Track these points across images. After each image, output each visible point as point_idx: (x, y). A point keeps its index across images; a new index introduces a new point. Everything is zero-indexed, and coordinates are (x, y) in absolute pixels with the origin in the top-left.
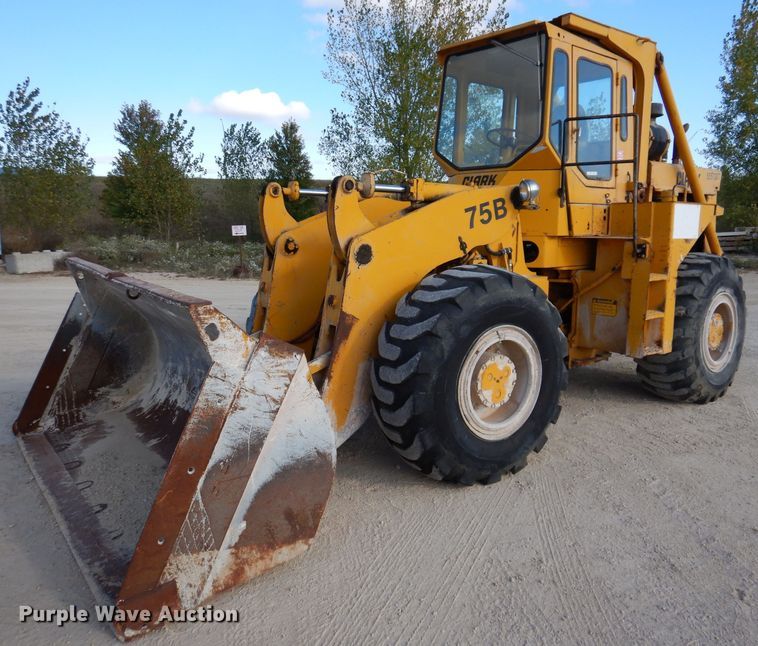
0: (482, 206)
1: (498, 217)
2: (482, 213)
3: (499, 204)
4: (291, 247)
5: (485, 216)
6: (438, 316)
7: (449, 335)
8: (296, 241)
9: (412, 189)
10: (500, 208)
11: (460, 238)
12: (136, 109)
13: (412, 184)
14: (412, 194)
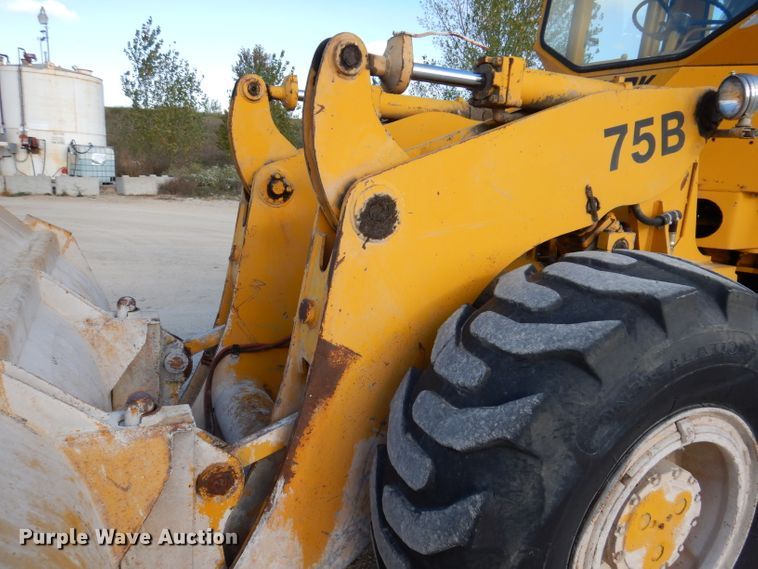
0: (639, 124)
1: (666, 150)
2: (637, 140)
3: (673, 124)
4: (278, 189)
5: (643, 148)
6: (535, 399)
7: (562, 449)
8: (288, 180)
9: (499, 79)
10: (673, 132)
11: (588, 190)
12: (251, 53)
13: (498, 68)
14: (497, 88)
